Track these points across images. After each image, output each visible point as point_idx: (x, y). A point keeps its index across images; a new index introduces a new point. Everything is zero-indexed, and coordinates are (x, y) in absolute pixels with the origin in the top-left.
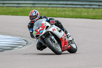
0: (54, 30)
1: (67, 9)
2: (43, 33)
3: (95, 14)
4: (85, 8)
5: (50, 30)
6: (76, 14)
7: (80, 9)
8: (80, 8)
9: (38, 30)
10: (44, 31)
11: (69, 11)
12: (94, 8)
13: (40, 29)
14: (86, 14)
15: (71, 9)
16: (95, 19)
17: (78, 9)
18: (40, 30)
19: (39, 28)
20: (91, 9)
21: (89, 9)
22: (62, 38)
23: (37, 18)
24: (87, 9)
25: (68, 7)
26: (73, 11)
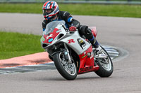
19: (49, 35)
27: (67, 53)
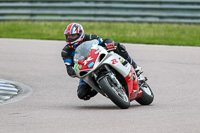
0: (114, 61)
1: (97, 24)
2: (95, 67)
3: (152, 34)
4: (133, 22)
5: (108, 61)
6: (114, 34)
7: (122, 25)
8: (123, 22)
9: (85, 63)
10: (97, 64)
11: (101, 28)
12: (150, 23)
13: (89, 59)
14: (134, 34)
15: (104, 24)
16: (153, 44)
17: (118, 24)
18: (89, 62)
19: (86, 58)
20: (145, 25)
21: (140, 25)
22: (128, 77)
23: (79, 39)
24: (136, 25)
25: (99, 21)
26: (109, 28)
27: (113, 76)
